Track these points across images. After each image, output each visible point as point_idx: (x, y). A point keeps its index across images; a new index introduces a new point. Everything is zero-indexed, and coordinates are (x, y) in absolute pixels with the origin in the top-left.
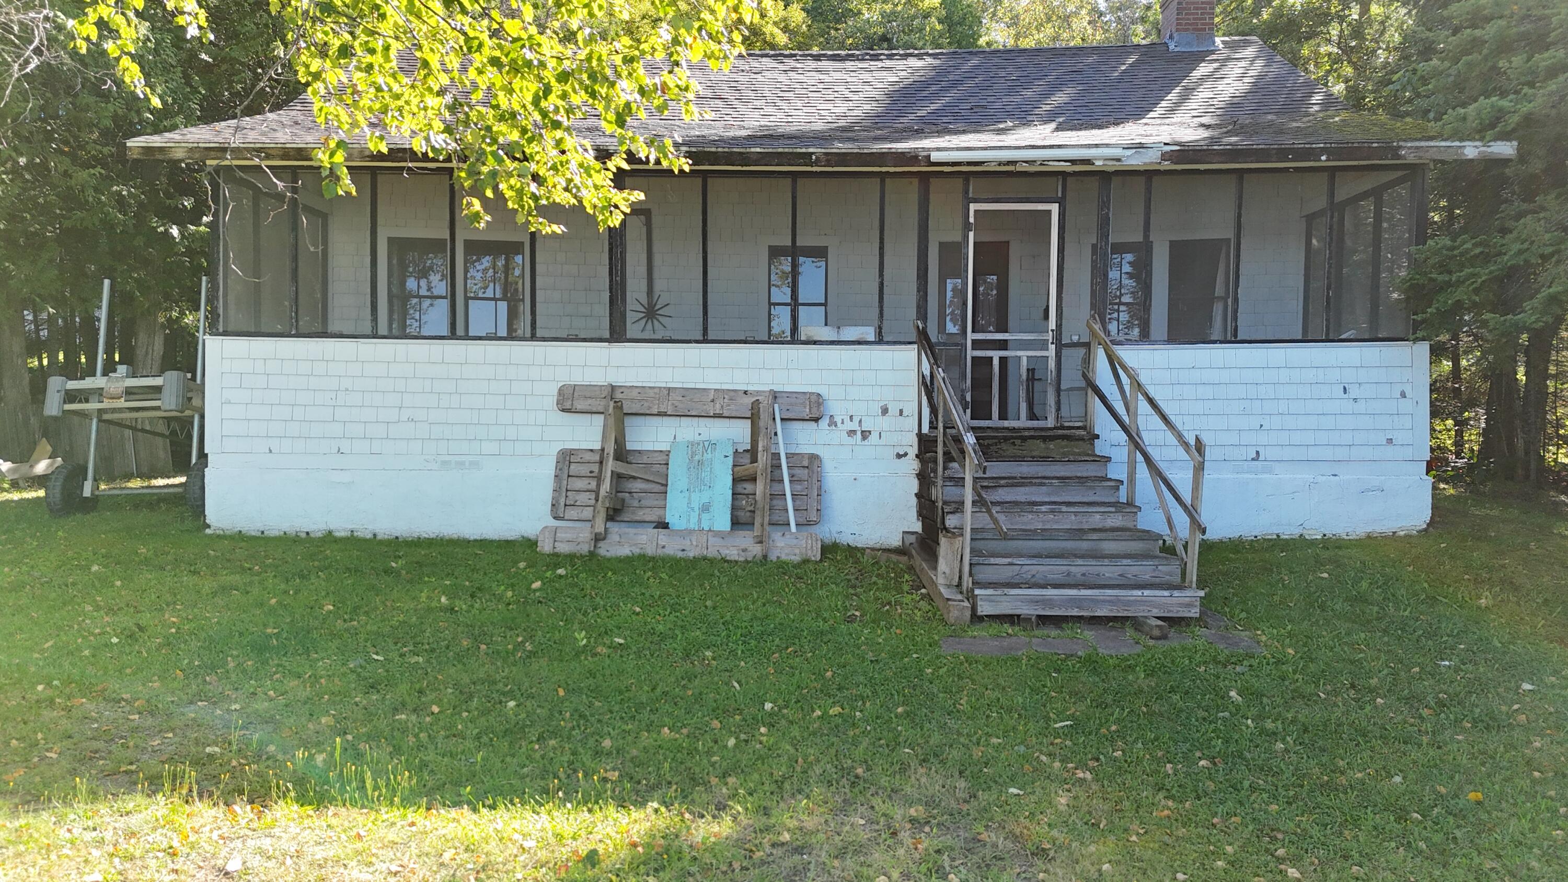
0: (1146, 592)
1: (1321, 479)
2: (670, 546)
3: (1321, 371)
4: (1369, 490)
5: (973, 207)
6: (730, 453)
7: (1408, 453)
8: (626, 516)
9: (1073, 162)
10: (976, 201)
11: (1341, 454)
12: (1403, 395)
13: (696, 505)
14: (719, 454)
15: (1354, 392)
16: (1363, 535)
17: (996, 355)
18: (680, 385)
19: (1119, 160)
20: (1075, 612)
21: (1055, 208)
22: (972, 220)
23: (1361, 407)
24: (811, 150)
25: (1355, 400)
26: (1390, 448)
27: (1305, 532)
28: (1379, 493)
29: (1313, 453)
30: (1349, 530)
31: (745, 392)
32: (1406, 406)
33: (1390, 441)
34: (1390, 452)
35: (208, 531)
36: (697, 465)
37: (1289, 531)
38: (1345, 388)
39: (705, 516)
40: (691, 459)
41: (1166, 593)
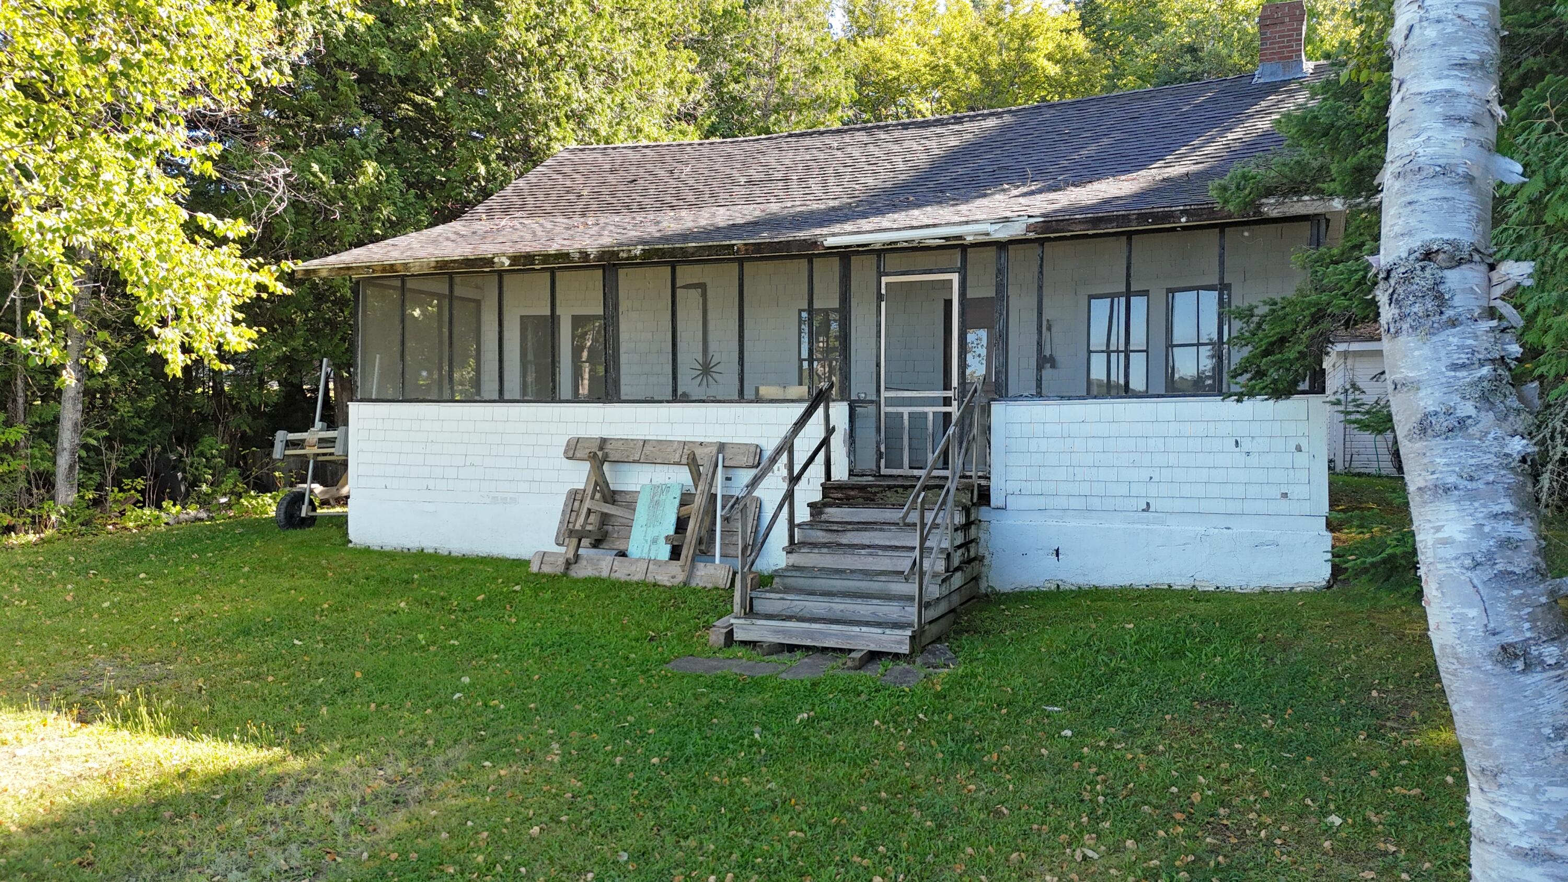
0: (864, 629)
1: (1212, 531)
2: (622, 571)
3: (1211, 425)
4: (1263, 544)
5: (884, 280)
6: (678, 495)
7: (1306, 508)
8: (604, 545)
9: (946, 239)
10: (887, 275)
11: (1232, 507)
12: (1299, 449)
13: (649, 538)
14: (670, 496)
15: (1246, 445)
16: (1257, 590)
17: (906, 411)
18: (655, 438)
19: (988, 234)
20: (808, 643)
21: (955, 278)
22: (883, 291)
23: (1253, 460)
24: (733, 242)
25: (1248, 454)
26: (1284, 501)
27: (1197, 584)
28: (1273, 548)
29: (1205, 506)
30: (1243, 583)
31: (701, 444)
32: (1302, 459)
33: (1285, 495)
34: (1284, 506)
35: (350, 545)
36: (655, 504)
37: (1181, 582)
38: (1237, 442)
39: (654, 547)
40: (652, 500)
41: (880, 631)
